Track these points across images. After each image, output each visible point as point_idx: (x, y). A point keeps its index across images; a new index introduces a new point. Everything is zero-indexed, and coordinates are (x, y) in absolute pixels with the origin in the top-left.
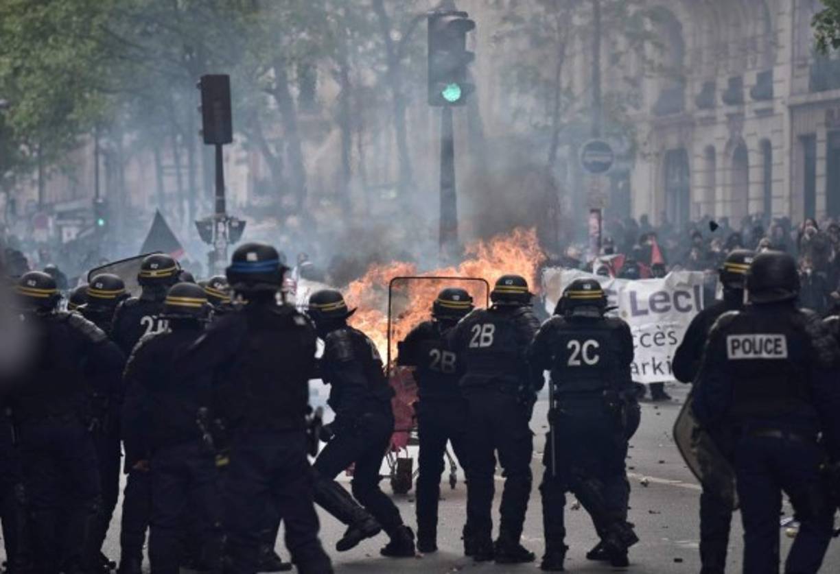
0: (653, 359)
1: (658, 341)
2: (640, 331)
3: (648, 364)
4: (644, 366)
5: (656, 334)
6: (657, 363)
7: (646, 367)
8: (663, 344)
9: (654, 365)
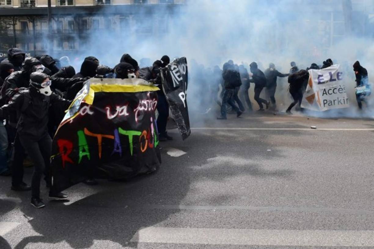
0: (338, 98)
1: (340, 92)
2: (333, 87)
3: (336, 100)
4: (334, 101)
5: (339, 89)
6: (339, 100)
7: (335, 101)
8: (342, 93)
9: (338, 100)
